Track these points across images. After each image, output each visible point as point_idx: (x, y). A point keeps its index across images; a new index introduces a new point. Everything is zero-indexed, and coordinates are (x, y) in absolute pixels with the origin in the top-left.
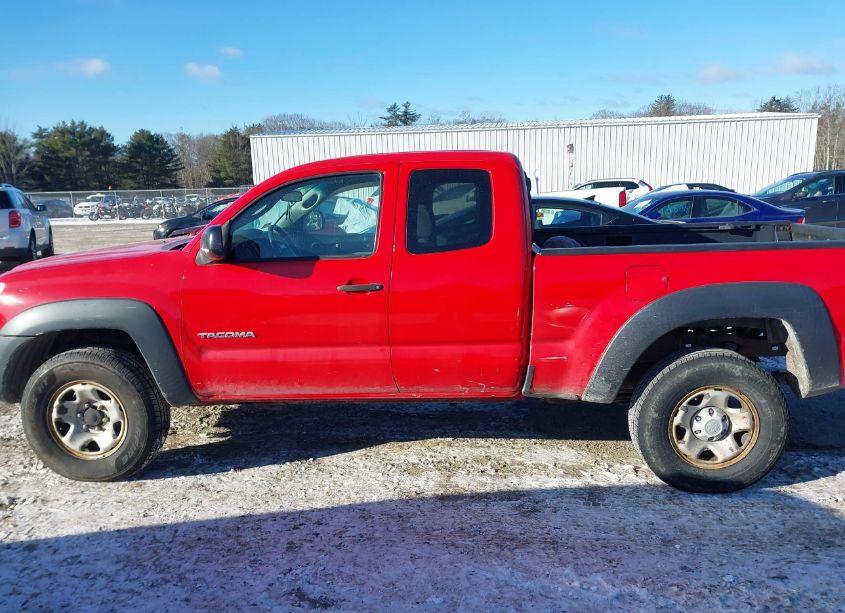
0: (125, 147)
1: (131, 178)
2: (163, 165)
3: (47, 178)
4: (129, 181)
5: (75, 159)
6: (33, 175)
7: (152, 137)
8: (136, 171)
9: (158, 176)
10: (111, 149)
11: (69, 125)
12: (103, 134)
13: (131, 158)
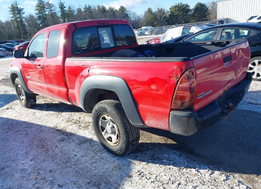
0: (193, 9)
1: (194, 19)
2: (204, 13)
3: (170, 22)
4: (193, 20)
5: (178, 15)
6: (167, 21)
7: (202, 4)
8: (195, 17)
9: (202, 17)
10: (189, 10)
11: (177, 4)
12: (187, 6)
13: (194, 12)
